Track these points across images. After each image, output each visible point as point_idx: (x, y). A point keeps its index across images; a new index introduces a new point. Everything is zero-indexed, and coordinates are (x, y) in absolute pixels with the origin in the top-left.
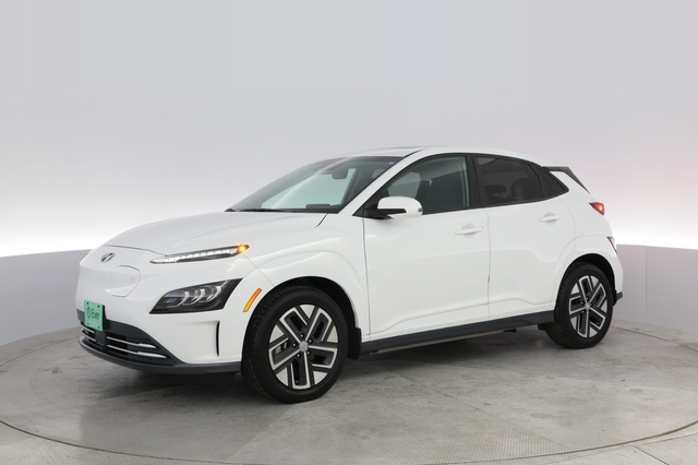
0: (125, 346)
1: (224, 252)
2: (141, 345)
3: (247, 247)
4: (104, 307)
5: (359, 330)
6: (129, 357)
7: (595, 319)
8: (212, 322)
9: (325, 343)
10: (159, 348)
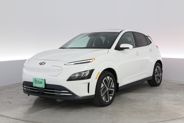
0: (54, 92)
1: (88, 61)
2: (62, 91)
3: (94, 59)
4: (45, 80)
5: (118, 83)
6: (55, 95)
7: (159, 78)
8: (87, 83)
9: (112, 88)
10: (70, 92)
